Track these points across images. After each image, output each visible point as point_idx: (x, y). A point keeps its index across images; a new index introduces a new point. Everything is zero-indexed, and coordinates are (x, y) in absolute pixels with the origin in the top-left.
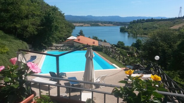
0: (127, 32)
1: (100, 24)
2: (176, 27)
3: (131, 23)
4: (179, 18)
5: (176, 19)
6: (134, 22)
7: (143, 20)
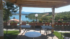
0: (28, 17)
1: (17, 14)
2: (43, 16)
3: (29, 14)
4: (44, 13)
5: (43, 13)
6: (30, 14)
7: (33, 13)
